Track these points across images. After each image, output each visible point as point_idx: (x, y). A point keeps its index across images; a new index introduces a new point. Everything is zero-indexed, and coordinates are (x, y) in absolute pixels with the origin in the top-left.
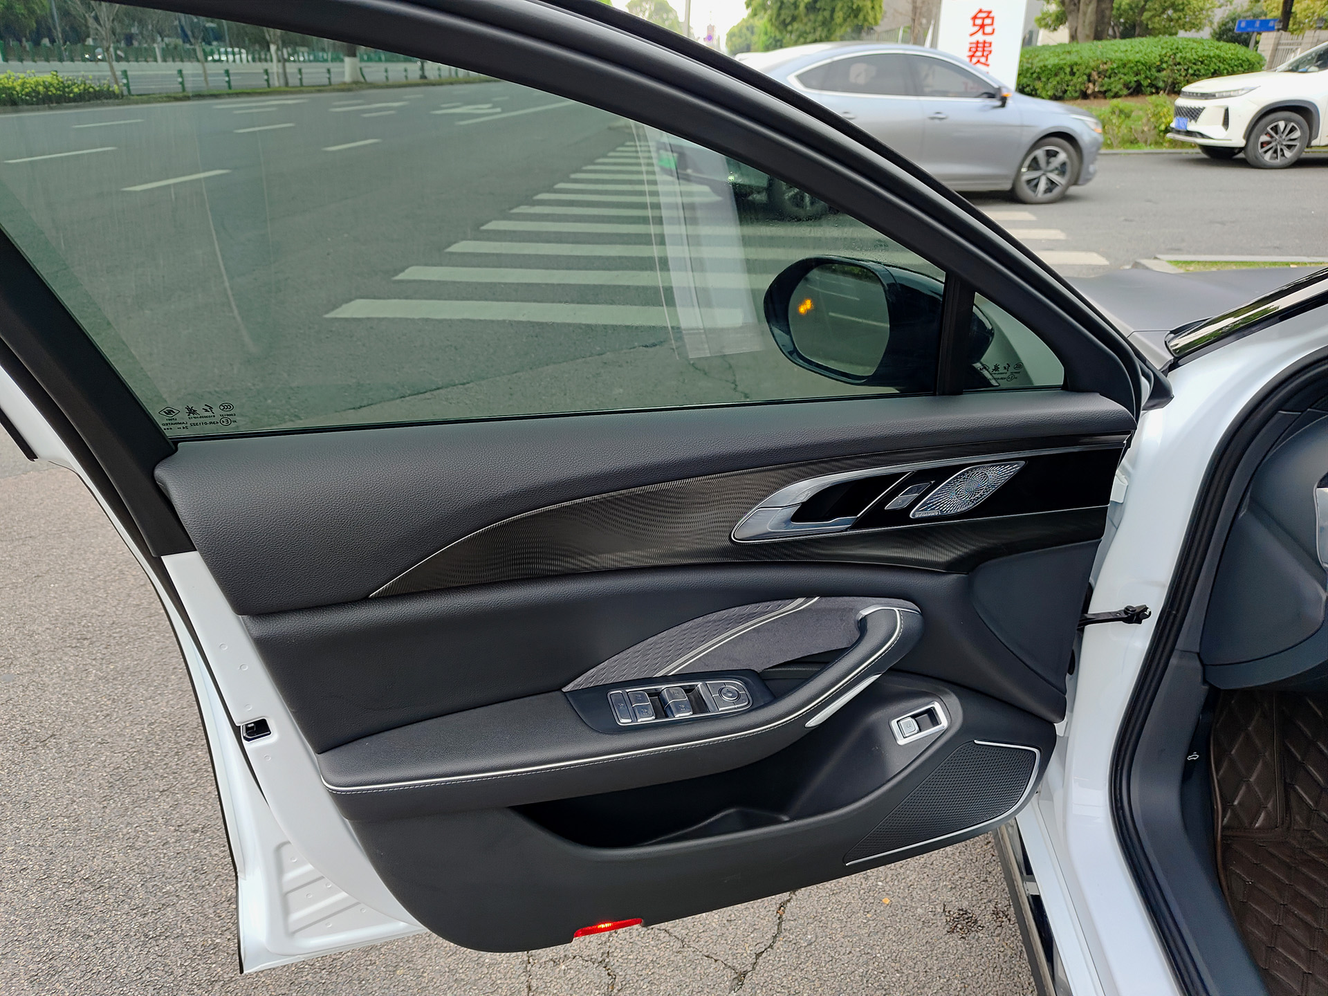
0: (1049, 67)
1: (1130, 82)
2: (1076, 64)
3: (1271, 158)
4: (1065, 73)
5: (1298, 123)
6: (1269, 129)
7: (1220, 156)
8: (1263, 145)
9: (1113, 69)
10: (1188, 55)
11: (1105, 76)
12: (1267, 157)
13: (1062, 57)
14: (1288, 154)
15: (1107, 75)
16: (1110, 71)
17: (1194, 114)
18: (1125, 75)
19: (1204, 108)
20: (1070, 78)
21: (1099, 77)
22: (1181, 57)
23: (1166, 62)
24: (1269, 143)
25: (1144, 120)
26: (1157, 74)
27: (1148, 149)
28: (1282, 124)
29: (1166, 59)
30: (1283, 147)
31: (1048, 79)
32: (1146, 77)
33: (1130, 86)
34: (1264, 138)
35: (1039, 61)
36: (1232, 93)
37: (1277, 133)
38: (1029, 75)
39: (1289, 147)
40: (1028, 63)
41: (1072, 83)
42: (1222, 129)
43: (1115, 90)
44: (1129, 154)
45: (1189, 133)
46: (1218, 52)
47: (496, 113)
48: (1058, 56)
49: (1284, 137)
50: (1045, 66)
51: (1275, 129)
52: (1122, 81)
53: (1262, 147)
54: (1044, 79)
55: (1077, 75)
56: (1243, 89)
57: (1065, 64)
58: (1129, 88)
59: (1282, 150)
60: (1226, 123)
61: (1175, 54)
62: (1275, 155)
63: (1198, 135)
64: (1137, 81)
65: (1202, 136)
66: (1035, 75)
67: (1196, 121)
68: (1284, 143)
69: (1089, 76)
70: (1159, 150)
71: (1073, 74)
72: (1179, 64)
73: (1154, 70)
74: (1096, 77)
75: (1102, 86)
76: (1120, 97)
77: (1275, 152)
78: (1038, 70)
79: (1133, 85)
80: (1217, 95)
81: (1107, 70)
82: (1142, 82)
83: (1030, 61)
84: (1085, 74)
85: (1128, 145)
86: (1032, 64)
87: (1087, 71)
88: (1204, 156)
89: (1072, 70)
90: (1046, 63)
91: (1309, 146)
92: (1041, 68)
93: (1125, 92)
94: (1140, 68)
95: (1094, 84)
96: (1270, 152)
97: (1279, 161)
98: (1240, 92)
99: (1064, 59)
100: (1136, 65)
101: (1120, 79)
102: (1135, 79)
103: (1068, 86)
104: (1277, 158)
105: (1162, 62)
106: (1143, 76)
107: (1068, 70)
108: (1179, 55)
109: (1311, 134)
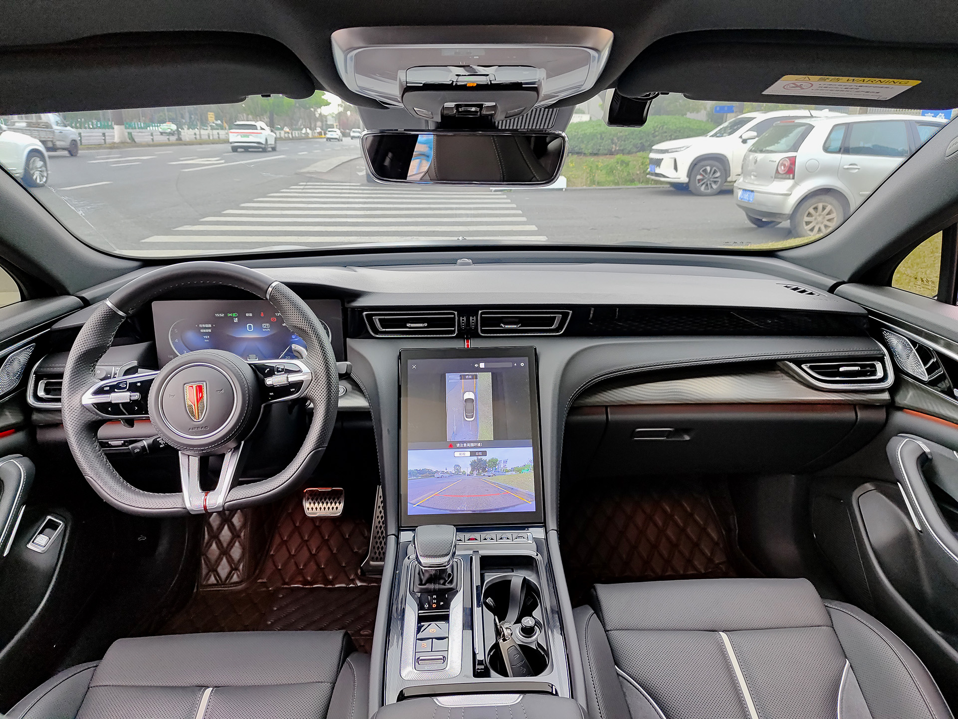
0: (588, 134)
1: (637, 144)
2: (604, 132)
3: (705, 189)
4: (598, 139)
5: (718, 168)
6: (701, 171)
7: (680, 189)
8: (699, 181)
9: (626, 136)
10: (671, 127)
11: (622, 140)
12: (703, 188)
13: (595, 128)
14: (714, 186)
15: (623, 139)
16: (624, 137)
17: (658, 162)
18: (634, 139)
19: (663, 159)
20: (600, 141)
21: (618, 141)
22: (666, 128)
23: (658, 131)
24: (702, 180)
25: (637, 167)
26: (652, 139)
27: (640, 186)
28: (708, 168)
29: (657, 129)
30: (711, 182)
31: (588, 142)
32: (647, 141)
33: (638, 146)
34: (699, 177)
35: (582, 131)
36: (677, 150)
37: (706, 173)
38: (576, 139)
39: (715, 182)
40: (575, 132)
41: (602, 145)
42: (674, 171)
43: (629, 149)
44: (628, 188)
45: (657, 175)
46: (688, 125)
47: (223, 163)
48: (593, 128)
49: (710, 176)
50: (585, 134)
51: (705, 171)
52: (632, 143)
53: (699, 183)
54: (585, 142)
55: (605, 139)
56: (683, 147)
57: (597, 132)
58: (637, 148)
59: (710, 184)
60: (676, 168)
61: (663, 126)
62: (707, 187)
63: (661, 176)
64: (641, 143)
65: (664, 176)
66: (580, 139)
67: (659, 167)
68: (712, 180)
69: (612, 140)
70: (647, 186)
71: (602, 138)
72: (666, 132)
73: (651, 136)
74: (617, 141)
75: (621, 146)
76: (632, 153)
77: (707, 185)
78: (581, 136)
79: (639, 145)
80: (669, 151)
81: (622, 136)
82: (644, 144)
83: (577, 131)
84: (610, 139)
85: (629, 183)
86: (578, 132)
87: (611, 137)
88: (672, 189)
89: (601, 136)
90: (586, 132)
91: (726, 181)
92: (583, 135)
93: (635, 150)
94: (642, 135)
95: (616, 146)
96: (704, 186)
97: (709, 191)
98: (682, 149)
99: (596, 130)
100: (639, 133)
101: (631, 142)
102: (640, 142)
103: (600, 146)
104: (708, 189)
105: (655, 131)
106: (645, 140)
107: (599, 136)
108: (665, 127)
109: (726, 174)
